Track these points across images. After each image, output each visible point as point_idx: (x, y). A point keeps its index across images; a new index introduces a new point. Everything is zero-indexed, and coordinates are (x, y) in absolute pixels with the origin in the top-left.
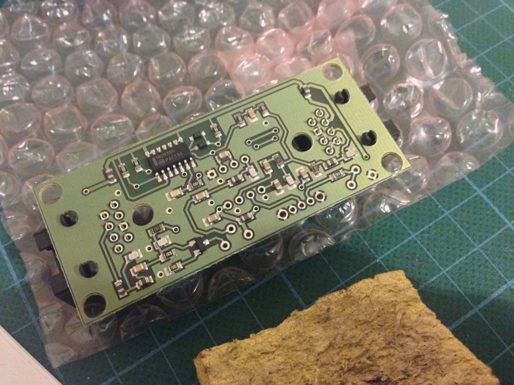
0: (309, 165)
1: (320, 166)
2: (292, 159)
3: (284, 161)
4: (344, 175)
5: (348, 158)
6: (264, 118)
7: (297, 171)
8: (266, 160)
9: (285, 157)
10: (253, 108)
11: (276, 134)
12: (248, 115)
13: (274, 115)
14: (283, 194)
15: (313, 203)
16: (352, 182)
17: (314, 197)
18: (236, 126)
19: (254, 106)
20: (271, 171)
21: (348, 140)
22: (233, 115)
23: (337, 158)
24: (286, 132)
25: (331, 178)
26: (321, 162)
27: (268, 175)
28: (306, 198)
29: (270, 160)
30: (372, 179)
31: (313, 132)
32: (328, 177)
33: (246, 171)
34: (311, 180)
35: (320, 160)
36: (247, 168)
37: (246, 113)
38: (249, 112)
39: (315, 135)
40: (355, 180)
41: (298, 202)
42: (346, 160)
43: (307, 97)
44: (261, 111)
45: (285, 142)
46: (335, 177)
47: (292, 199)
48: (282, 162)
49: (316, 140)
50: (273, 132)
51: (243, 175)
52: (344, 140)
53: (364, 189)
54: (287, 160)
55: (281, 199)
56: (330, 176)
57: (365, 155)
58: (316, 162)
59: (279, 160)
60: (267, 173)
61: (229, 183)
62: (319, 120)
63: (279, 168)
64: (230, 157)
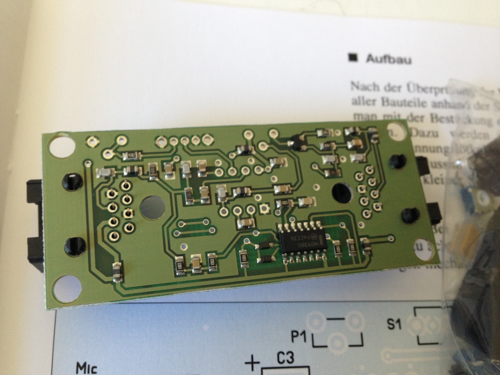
0: (157, 179)
1: (146, 173)
2: (173, 193)
3: (182, 193)
4: (124, 154)
5: (110, 170)
7: (174, 178)
8: (202, 203)
11: (179, 228)
12: (201, 264)
13: (171, 254)
14: (198, 159)
16: (119, 143)
18: (220, 256)
20: (201, 188)
21: (97, 191)
25: (141, 156)
26: (142, 177)
28: (177, 146)
29: (197, 201)
31: (134, 215)
32: (143, 158)
33: (227, 198)
34: (162, 162)
36: (226, 201)
37: (202, 269)
39: (133, 211)
42: (113, 169)
43: (120, 264)
45: (172, 215)
46: (136, 155)
50: (180, 233)
51: (232, 195)
52: (102, 193)
54: (179, 194)
55: (204, 154)
56: (140, 159)
58: (148, 179)
60: (207, 187)
62: (120, 228)
63: (191, 188)
64: (238, 220)
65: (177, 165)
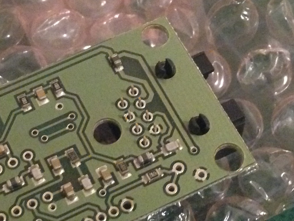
0: (115, 162)
1: (130, 164)
2: (92, 155)
3: (81, 157)
4: (163, 175)
5: (168, 152)
6: (58, 99)
7: (98, 170)
8: (56, 156)
9: (83, 152)
10: (44, 86)
11: (72, 122)
12: (36, 97)
13: (70, 96)
14: (76, 202)
15: (117, 214)
16: (173, 185)
17: (118, 206)
18: (18, 111)
19: (45, 83)
20: (62, 171)
21: (171, 127)
22: (15, 97)
23: (154, 153)
24: (86, 118)
25: (144, 180)
26: (131, 158)
27: (58, 177)
28: (108, 208)
29: (62, 156)
30: (201, 181)
31: (124, 118)
32: (140, 178)
33: (29, 171)
34: (117, 183)
35: (130, 156)
36: (29, 168)
37: (33, 93)
38: (37, 91)
39: (125, 121)
40: (176, 183)
41: (96, 214)
42: (167, 154)
43: (117, 70)
44: (54, 90)
45: (83, 132)
46: (149, 179)
47: (88, 209)
48: (78, 159)
49: (127, 129)
50: (69, 118)
51: (24, 177)
52: (165, 128)
53: (188, 194)
54: (85, 156)
55: (74, 210)
56: (143, 177)
57: (192, 148)
58: (125, 158)
59: (74, 156)
60: (56, 175)
61: (5, 189)
62: (132, 101)
63: (74, 167)
64: (8, 153)
65: (100, 186)
